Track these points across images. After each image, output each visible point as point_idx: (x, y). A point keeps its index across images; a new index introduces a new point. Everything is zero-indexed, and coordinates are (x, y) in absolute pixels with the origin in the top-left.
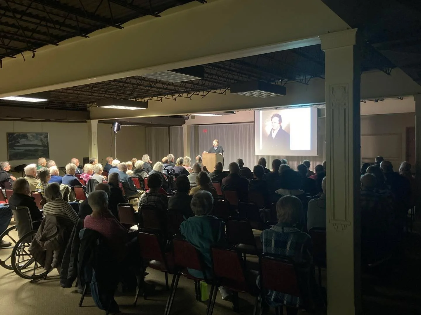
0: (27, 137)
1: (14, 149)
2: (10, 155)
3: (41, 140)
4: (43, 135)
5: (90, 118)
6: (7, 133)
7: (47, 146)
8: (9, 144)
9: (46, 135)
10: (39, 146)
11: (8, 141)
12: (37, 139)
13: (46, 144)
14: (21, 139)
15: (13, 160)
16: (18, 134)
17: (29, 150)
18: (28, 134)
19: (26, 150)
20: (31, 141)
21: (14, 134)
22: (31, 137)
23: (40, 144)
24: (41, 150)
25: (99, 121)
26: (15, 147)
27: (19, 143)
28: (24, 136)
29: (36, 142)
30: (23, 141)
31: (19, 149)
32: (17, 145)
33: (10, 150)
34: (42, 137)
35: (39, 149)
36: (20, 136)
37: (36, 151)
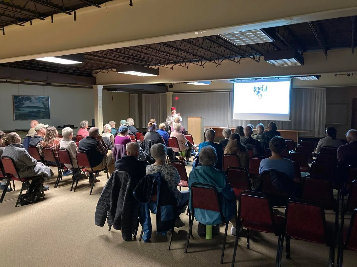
0: (31, 100)
1: (19, 110)
2: (15, 116)
3: (43, 103)
4: (45, 98)
5: (95, 84)
6: (13, 96)
7: (48, 108)
8: (14, 105)
9: (48, 98)
10: (41, 108)
11: (14, 103)
12: (39, 102)
13: (48, 107)
14: (25, 101)
15: (19, 120)
16: (22, 96)
17: (33, 112)
18: (31, 97)
19: (30, 112)
20: (34, 103)
21: (19, 96)
22: (34, 99)
23: (42, 106)
24: (43, 111)
25: (104, 86)
26: (19, 109)
27: (24, 105)
28: (28, 99)
29: (38, 105)
30: (27, 104)
31: (24, 111)
32: (22, 106)
33: (16, 111)
34: (44, 100)
35: (41, 111)
36: (25, 99)
37: (39, 112)
